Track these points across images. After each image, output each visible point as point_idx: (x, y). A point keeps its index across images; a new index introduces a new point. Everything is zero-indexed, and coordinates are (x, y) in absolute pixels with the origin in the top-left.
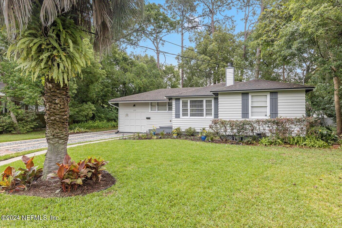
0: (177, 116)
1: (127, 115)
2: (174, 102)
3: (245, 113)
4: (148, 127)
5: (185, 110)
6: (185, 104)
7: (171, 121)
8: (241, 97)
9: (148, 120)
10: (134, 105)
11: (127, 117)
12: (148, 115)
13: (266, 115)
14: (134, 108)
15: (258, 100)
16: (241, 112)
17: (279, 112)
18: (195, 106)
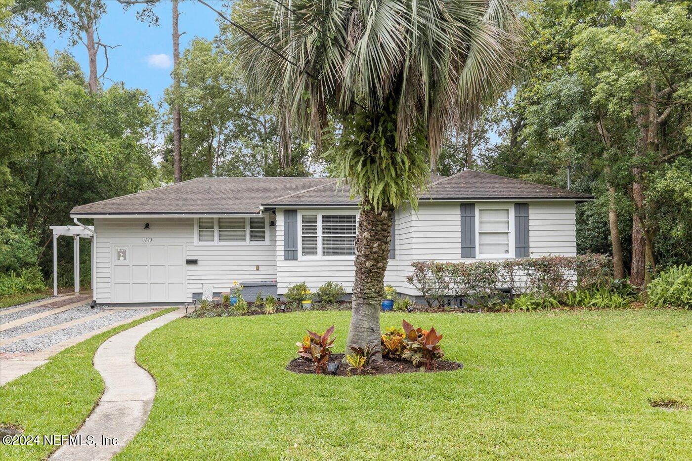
0: (290, 254)
1: (122, 254)
2: (280, 220)
3: (468, 249)
4: (189, 286)
5: (310, 240)
6: (310, 224)
7: (258, 269)
8: (459, 212)
9: (192, 268)
10: (147, 226)
11: (122, 258)
12: (189, 253)
13: (507, 252)
14: (148, 234)
15: (492, 220)
16: (459, 245)
17: (531, 245)
18: (335, 229)
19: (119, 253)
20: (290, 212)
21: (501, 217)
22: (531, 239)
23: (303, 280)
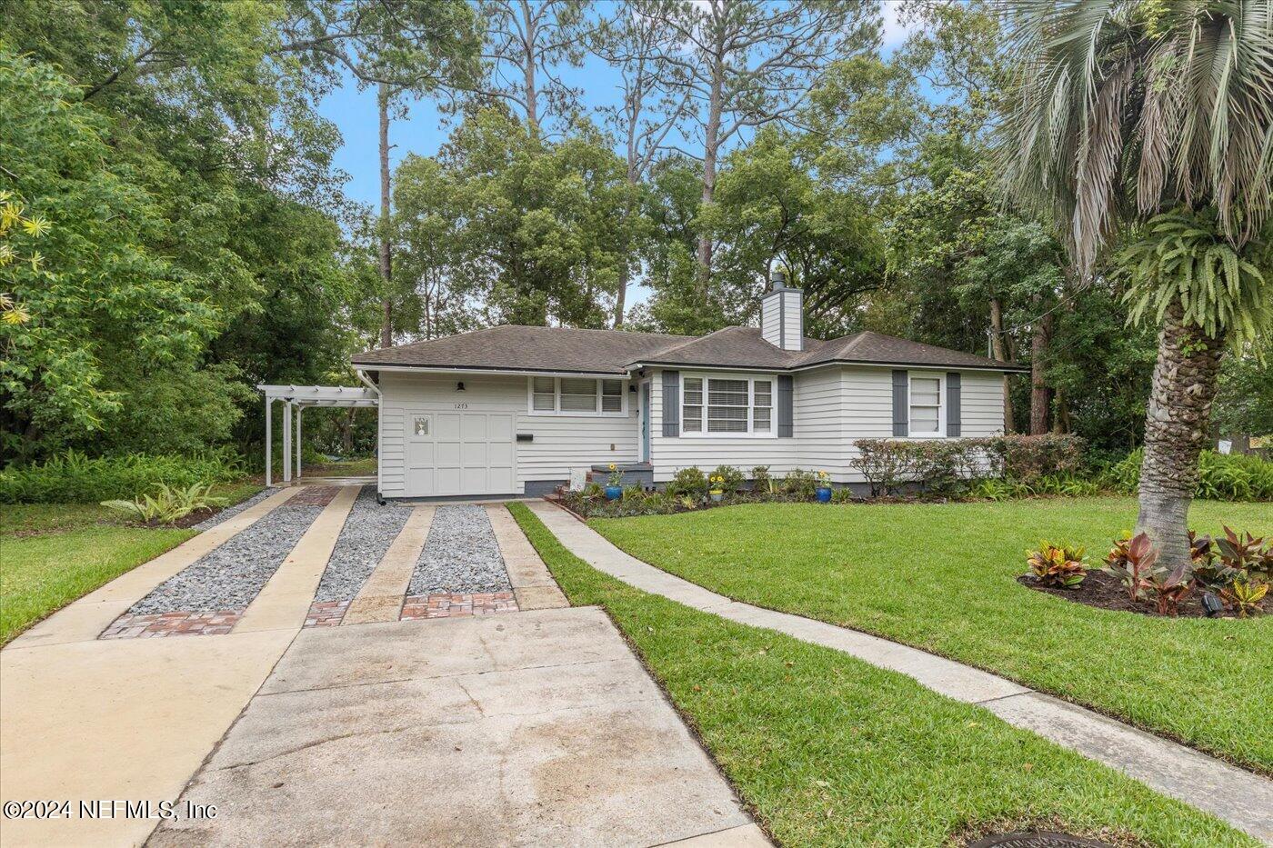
0: (670, 430)
1: (422, 426)
2: (657, 385)
3: (900, 425)
4: (519, 472)
5: (692, 411)
6: (693, 387)
7: (613, 449)
8: (891, 380)
9: (524, 446)
10: (461, 386)
11: (422, 432)
12: (523, 426)
13: (937, 429)
14: (461, 398)
15: (924, 391)
16: (891, 421)
17: (962, 421)
18: (722, 398)
19: (417, 424)
20: (670, 373)
21: (932, 388)
22: (963, 415)
23: (692, 463)
